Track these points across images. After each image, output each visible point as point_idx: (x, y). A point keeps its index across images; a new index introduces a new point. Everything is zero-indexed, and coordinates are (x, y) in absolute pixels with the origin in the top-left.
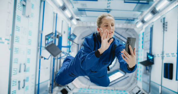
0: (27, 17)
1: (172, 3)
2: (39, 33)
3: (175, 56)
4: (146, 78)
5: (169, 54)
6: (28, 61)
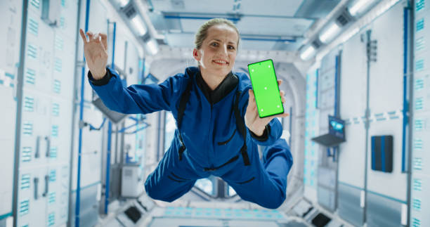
0: (51, 25)
2: (76, 66)
4: (328, 177)
5: (382, 114)
6: (54, 133)
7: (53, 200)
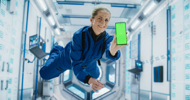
0: (11, 13)
1: (159, 6)
2: (22, 34)
3: (165, 58)
4: (135, 88)
5: (158, 57)
6: (12, 62)
7: (10, 92)
